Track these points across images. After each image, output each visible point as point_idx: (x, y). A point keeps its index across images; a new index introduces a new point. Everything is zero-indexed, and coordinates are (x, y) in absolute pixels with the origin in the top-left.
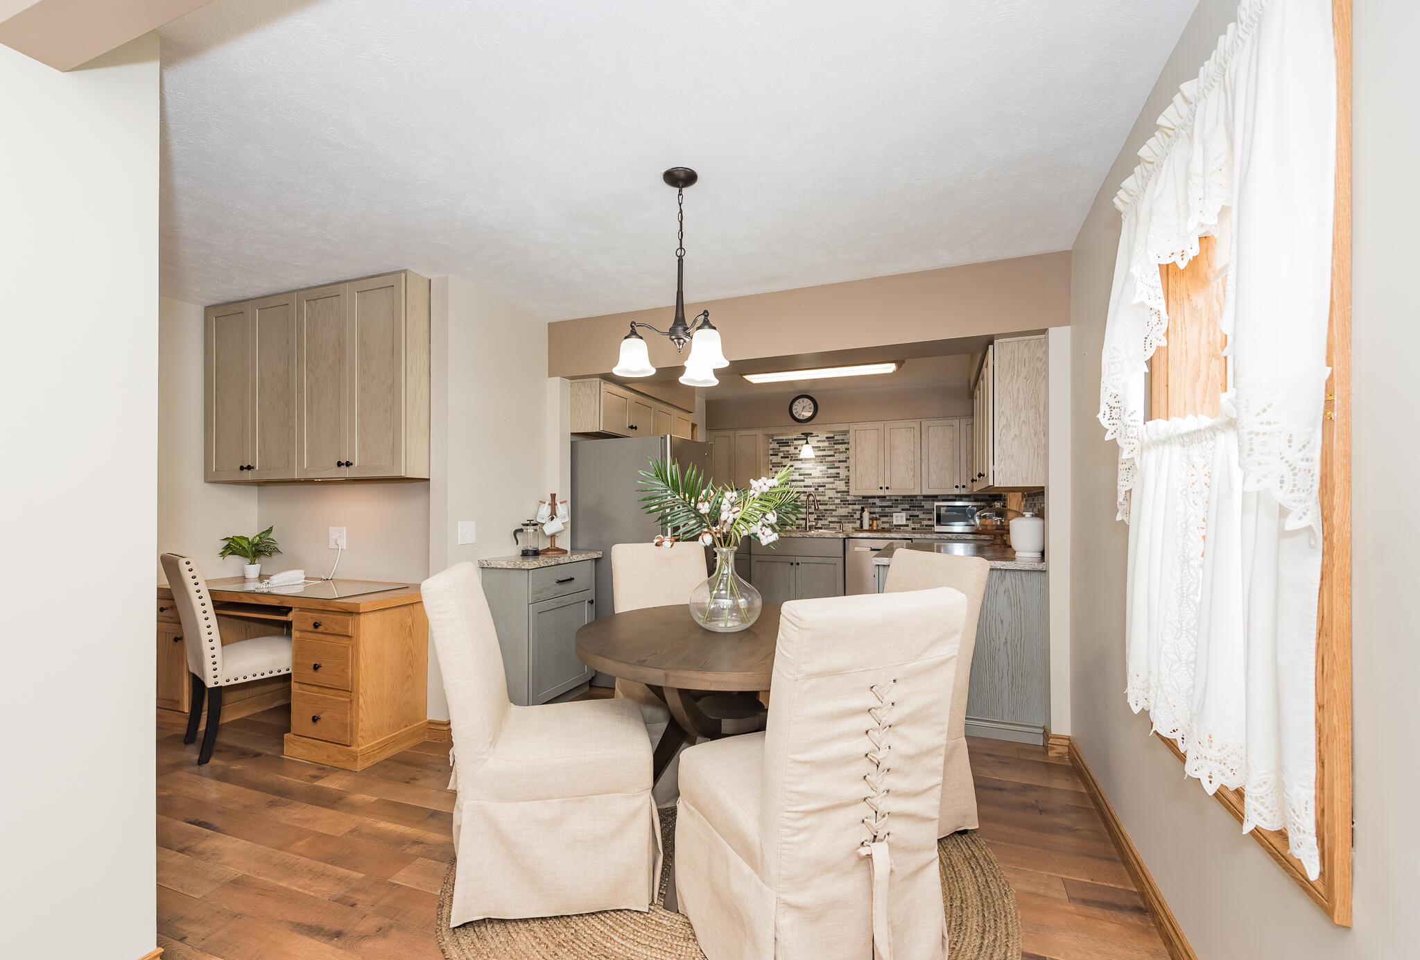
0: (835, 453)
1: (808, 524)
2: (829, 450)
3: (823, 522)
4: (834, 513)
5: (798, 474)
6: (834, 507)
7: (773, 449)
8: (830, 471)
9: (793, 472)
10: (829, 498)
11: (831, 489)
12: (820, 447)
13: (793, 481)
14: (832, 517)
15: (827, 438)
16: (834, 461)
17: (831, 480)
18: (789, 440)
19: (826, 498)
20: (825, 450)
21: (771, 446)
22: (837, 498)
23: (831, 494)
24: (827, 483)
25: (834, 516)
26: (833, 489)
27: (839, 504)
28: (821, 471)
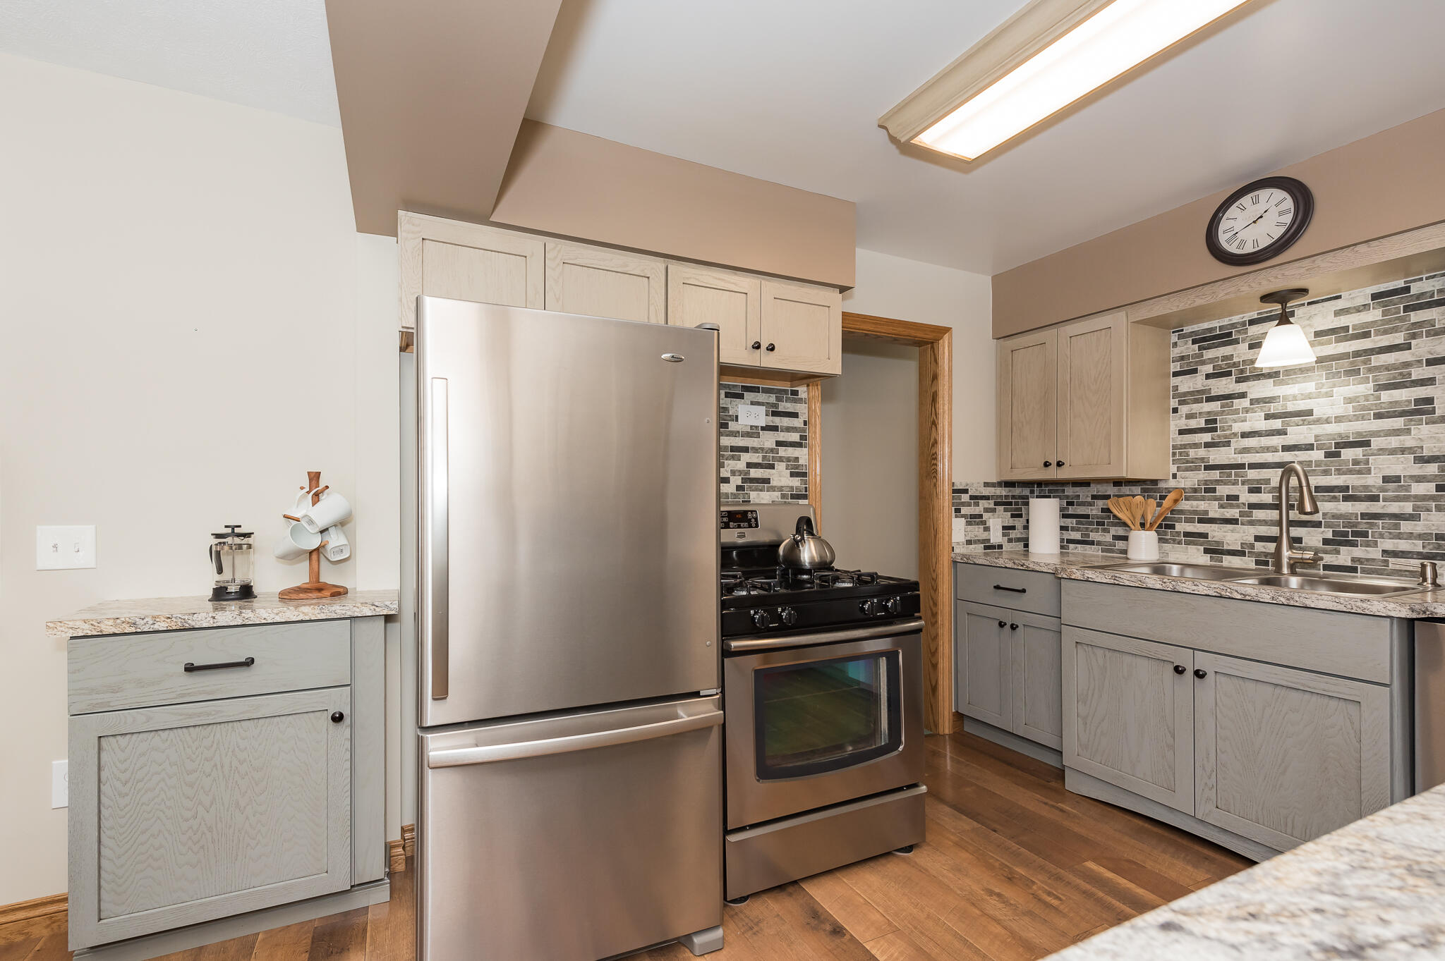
0: (1414, 336)
1: (1286, 553)
2: (1386, 332)
3: (1358, 552)
4: (1406, 527)
5: (1263, 414)
6: (1408, 508)
7: (1182, 358)
8: (1386, 396)
9: (1247, 410)
10: (1386, 479)
11: (1393, 452)
12: (1346, 329)
13: (1245, 435)
14: (1399, 536)
15: (1375, 297)
16: (1407, 365)
17: (1399, 423)
18: (1233, 325)
19: (1374, 480)
20: (1366, 335)
21: (1175, 352)
22: (1420, 479)
23: (1403, 466)
24: (1377, 434)
25: (1410, 536)
26: (1403, 451)
27: (1432, 498)
28: (1349, 400)
